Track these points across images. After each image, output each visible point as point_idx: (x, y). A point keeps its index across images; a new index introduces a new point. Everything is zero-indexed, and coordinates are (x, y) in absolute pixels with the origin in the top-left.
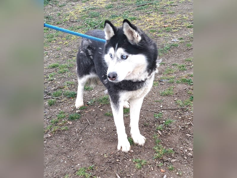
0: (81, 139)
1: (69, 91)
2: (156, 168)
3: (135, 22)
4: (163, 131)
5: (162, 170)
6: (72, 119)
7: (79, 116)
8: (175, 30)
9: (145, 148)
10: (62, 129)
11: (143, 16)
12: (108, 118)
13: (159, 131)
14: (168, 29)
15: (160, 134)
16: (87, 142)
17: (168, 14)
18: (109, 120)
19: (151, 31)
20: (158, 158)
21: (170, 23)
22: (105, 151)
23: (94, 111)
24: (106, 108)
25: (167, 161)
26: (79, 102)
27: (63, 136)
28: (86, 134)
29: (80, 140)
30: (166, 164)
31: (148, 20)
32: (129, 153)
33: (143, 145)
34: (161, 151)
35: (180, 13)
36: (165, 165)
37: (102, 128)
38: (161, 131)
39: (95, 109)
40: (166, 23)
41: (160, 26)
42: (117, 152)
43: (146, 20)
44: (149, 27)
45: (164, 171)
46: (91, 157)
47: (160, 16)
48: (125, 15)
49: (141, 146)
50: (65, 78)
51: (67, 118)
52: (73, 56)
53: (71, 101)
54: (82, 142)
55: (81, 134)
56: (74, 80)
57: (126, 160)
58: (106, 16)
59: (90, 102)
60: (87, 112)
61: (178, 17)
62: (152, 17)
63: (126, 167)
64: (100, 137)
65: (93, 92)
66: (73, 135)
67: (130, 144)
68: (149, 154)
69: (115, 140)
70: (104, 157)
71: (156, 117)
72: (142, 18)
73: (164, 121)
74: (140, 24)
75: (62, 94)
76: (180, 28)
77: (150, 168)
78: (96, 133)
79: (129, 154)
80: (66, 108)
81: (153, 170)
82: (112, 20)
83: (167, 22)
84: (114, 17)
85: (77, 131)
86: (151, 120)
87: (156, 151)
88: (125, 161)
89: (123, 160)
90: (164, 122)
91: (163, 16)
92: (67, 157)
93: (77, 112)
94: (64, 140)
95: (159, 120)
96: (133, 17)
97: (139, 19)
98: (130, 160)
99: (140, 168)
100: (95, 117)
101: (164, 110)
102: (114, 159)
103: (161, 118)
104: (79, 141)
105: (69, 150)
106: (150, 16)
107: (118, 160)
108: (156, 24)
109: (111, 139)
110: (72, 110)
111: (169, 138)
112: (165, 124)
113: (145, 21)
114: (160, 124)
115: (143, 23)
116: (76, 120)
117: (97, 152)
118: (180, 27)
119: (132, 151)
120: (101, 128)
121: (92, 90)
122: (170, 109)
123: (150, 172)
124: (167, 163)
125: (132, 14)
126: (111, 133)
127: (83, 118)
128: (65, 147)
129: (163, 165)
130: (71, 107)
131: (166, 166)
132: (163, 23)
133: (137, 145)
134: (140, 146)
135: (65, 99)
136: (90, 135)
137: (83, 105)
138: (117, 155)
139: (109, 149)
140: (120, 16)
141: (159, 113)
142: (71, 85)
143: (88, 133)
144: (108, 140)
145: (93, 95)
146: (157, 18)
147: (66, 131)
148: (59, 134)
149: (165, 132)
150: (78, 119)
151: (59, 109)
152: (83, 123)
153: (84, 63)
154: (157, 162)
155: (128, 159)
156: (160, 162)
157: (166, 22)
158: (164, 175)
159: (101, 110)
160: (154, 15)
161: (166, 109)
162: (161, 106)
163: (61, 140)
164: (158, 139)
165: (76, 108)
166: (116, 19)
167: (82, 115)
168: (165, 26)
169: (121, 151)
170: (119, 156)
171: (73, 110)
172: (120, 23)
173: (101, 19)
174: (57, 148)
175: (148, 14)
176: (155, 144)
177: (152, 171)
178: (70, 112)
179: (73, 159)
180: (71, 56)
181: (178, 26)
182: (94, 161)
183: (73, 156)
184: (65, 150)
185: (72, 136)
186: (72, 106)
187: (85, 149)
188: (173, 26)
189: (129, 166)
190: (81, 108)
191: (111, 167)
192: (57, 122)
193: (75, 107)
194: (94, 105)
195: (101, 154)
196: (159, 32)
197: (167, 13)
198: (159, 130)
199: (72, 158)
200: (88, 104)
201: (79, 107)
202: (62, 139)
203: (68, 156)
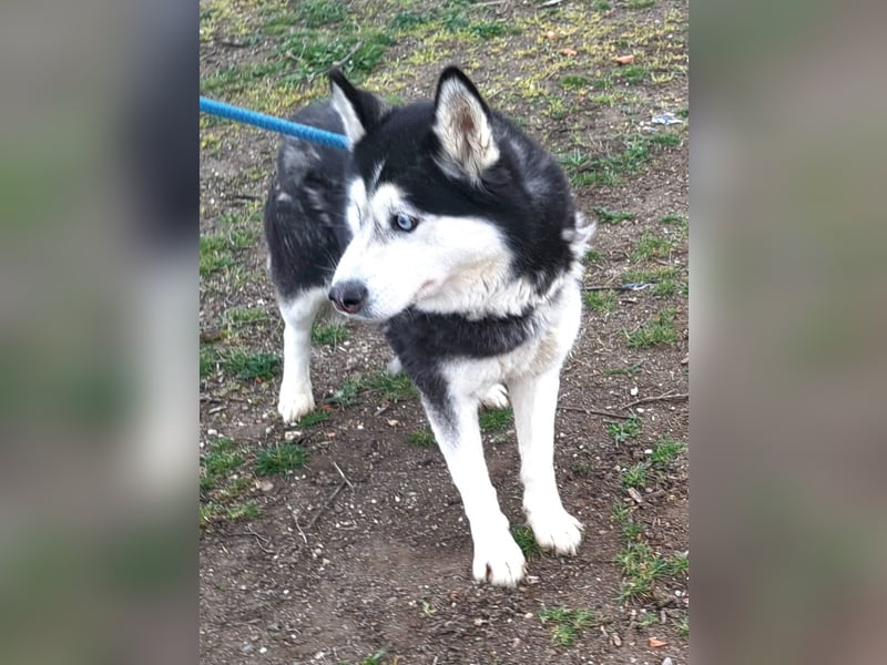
0: (318, 551)
1: (243, 349)
2: (629, 635)
3: (497, 45)
4: (649, 490)
5: (653, 639)
6: (271, 469)
7: (298, 453)
8: (662, 79)
9: (583, 562)
10: (233, 516)
11: (529, 20)
12: (425, 454)
13: (631, 491)
14: (633, 74)
15: (636, 502)
16: (346, 559)
17: (631, 8)
18: (427, 463)
19: (568, 81)
20: (636, 598)
21: (642, 46)
22: (423, 593)
23: (360, 427)
24: (412, 414)
25: (671, 604)
26: (294, 398)
27: (239, 544)
28: (338, 526)
29: (315, 555)
30: (668, 616)
31: (551, 34)
32: (523, 589)
33: (574, 552)
34: (647, 569)
35: (675, 7)
36: (664, 618)
37: (401, 496)
38: (641, 490)
39: (364, 419)
40: (622, 47)
41: (600, 58)
42: (472, 590)
43: (544, 34)
44: (556, 66)
45: (659, 643)
46: (371, 618)
47: (597, 17)
48: (455, 14)
49: (567, 557)
50: (223, 294)
51: (251, 465)
52: (248, 198)
53: (257, 392)
54: (326, 561)
55: (315, 529)
56: (261, 301)
57: (513, 616)
58: (374, 17)
59: (339, 394)
60: (333, 434)
61: (670, 22)
62: (567, 21)
63: (515, 645)
64: (398, 533)
65: (348, 348)
66: (285, 537)
67: (525, 553)
68: (599, 583)
69: (462, 542)
70: (423, 615)
71: (618, 437)
72: (525, 26)
73: (649, 448)
74: (521, 52)
75: (214, 366)
76: (681, 68)
77: (608, 640)
78: (378, 519)
79: (521, 592)
80: (241, 424)
81: (618, 643)
82: (404, 35)
83: (630, 43)
84: (408, 23)
85: (300, 519)
86: (598, 447)
87: (626, 570)
88: (509, 620)
89: (500, 617)
90: (649, 451)
91: (610, 17)
92: (269, 630)
93: (292, 437)
94: (247, 562)
95: (629, 447)
96: (487, 22)
97: (517, 33)
98: (529, 615)
99: (570, 644)
100: (368, 455)
101: (644, 404)
102: (463, 617)
103: (635, 438)
104: (311, 558)
105: (271, 598)
106: (559, 18)
107: (479, 621)
108: (585, 52)
109: (444, 540)
110: (268, 430)
111: (672, 512)
112: (656, 462)
113: (540, 40)
114: (634, 461)
115: (534, 48)
116: (291, 472)
117: (392, 596)
118: (678, 62)
119: (534, 579)
120: (397, 499)
121: (344, 339)
122: (668, 401)
123: (608, 652)
124: (670, 611)
125: (485, 8)
126: (440, 515)
127: (316, 460)
128: (256, 589)
129: (656, 619)
130: (263, 421)
131: (668, 624)
132: (613, 48)
133: (551, 552)
134: (564, 557)
135: (233, 385)
136: (356, 532)
137: (313, 405)
138: (473, 599)
139: (440, 580)
140: (432, 18)
141: (626, 419)
142: (254, 324)
143: (347, 523)
144: (434, 545)
145: (350, 360)
146: (586, 28)
147: (249, 521)
148: (224, 537)
149: (655, 490)
150: (298, 466)
151: (211, 432)
152: (318, 481)
153: (296, 242)
154: (634, 612)
155: (519, 612)
156: (644, 611)
157: (624, 45)
158: (662, 660)
159: (393, 423)
160: (572, 15)
161: (652, 402)
162: (634, 391)
163: (234, 562)
164: (631, 521)
165: (282, 424)
166: (420, 32)
167: (312, 451)
168: (623, 59)
169: (489, 582)
170: (484, 603)
171: (273, 431)
172: (437, 51)
173: (354, 32)
174: (220, 598)
175: (551, 10)
176: (622, 541)
177: (618, 647)
178: (260, 439)
179: (294, 636)
180: (238, 197)
181: (673, 62)
182: (381, 636)
183: (293, 621)
184: (256, 601)
185: (280, 541)
186: (265, 416)
187: (342, 591)
188: (652, 62)
189: (525, 641)
190: (305, 421)
191: (456, 651)
192: (208, 489)
193: (281, 418)
194: (358, 404)
195: (411, 604)
196: (599, 87)
197: (626, 5)
198: (631, 486)
199: (289, 633)
200: (333, 404)
201: (295, 414)
202: (239, 559)
203: (270, 627)
